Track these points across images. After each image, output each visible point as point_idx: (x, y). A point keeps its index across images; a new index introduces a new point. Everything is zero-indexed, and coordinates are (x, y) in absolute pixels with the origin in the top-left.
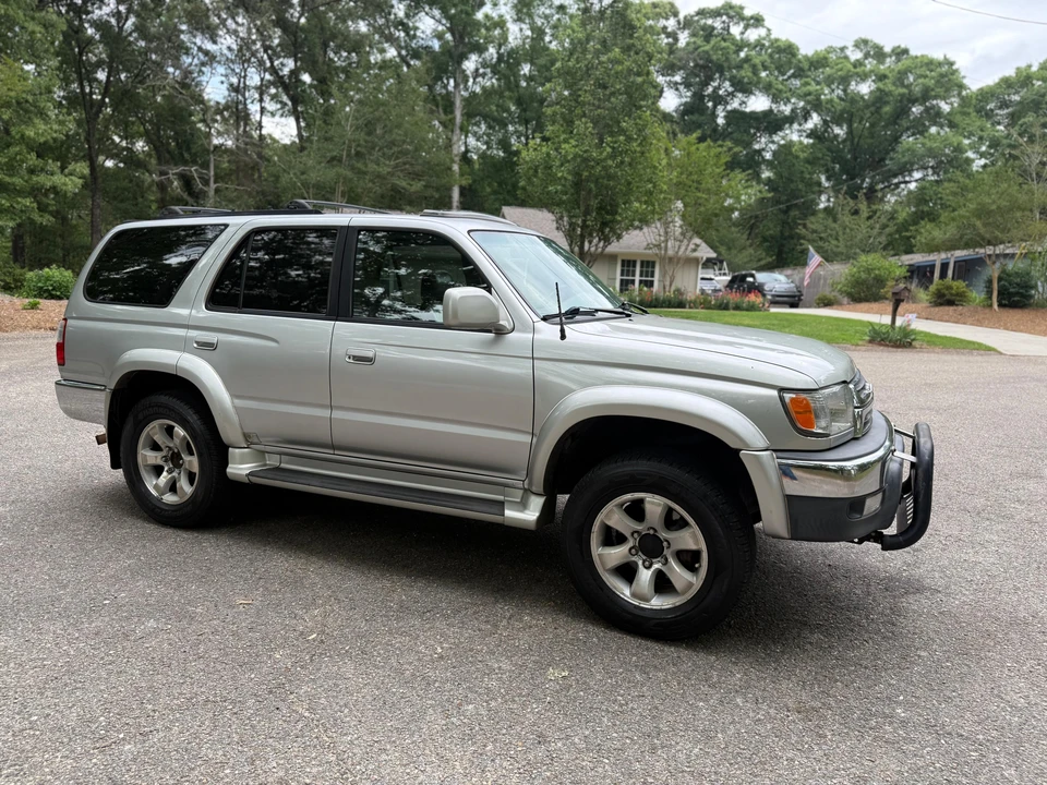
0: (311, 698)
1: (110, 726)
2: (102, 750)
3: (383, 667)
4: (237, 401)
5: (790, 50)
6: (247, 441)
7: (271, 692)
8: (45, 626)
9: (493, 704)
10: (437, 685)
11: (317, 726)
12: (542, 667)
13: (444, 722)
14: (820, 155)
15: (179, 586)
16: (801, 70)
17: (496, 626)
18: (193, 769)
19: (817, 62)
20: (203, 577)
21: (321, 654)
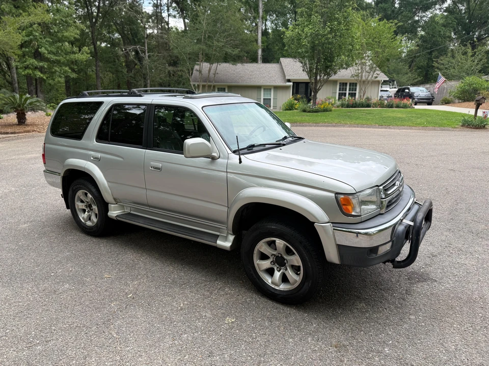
0: (120, 327)
1: (35, 337)
2: (29, 348)
3: (155, 313)
4: (109, 184)
6: (115, 201)
7: (104, 323)
8: (25, 285)
9: (196, 334)
10: (175, 323)
11: (117, 342)
12: (225, 316)
13: (171, 343)
14: (450, 21)
15: (84, 267)
17: (211, 293)
18: (61, 360)
20: (95, 262)
21: (131, 305)
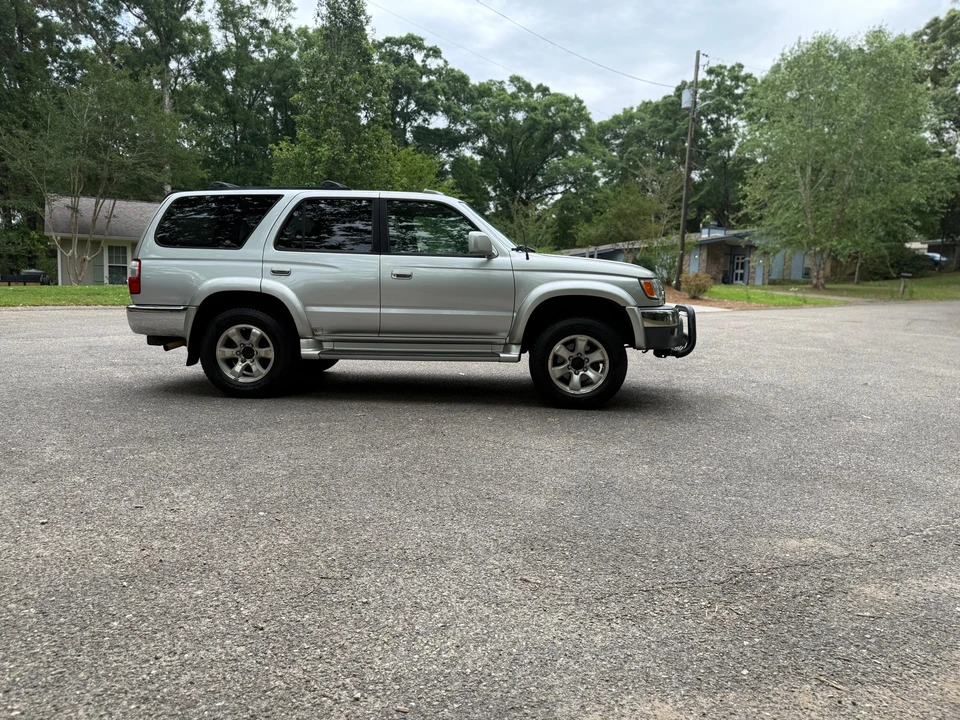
4: (308, 308)
5: (463, 79)
6: (311, 334)
14: (491, 170)
16: (472, 97)
19: (484, 91)
